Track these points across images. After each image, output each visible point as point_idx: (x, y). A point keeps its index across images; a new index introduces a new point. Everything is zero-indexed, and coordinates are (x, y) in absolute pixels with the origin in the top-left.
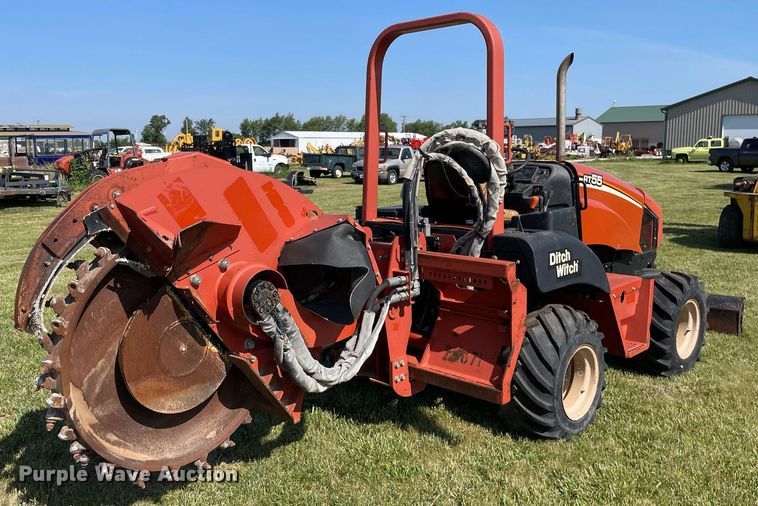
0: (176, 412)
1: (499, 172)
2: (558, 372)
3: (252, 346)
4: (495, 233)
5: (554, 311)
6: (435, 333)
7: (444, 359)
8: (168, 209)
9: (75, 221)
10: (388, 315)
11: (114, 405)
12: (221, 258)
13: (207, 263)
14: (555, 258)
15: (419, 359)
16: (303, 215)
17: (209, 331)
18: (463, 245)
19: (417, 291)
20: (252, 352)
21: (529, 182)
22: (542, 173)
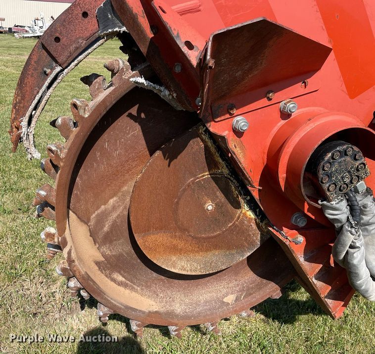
3: (302, 223)
9: (85, 14)
12: (287, 98)
13: (264, 102)
17: (248, 193)
20: (301, 231)
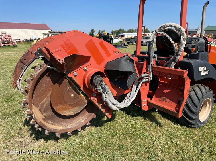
0: (70, 115)
1: (184, 39)
2: (199, 107)
3: (95, 95)
4: (180, 60)
5: (198, 86)
6: (157, 91)
7: (159, 100)
8: (64, 50)
9: (32, 53)
10: (141, 86)
11: (50, 112)
12: (85, 67)
13: (79, 68)
14: (201, 69)
15: (151, 99)
16: (113, 53)
17: (81, 90)
18: (168, 64)
19: (151, 79)
20: (95, 97)
21: (191, 44)
22: (196, 40)
